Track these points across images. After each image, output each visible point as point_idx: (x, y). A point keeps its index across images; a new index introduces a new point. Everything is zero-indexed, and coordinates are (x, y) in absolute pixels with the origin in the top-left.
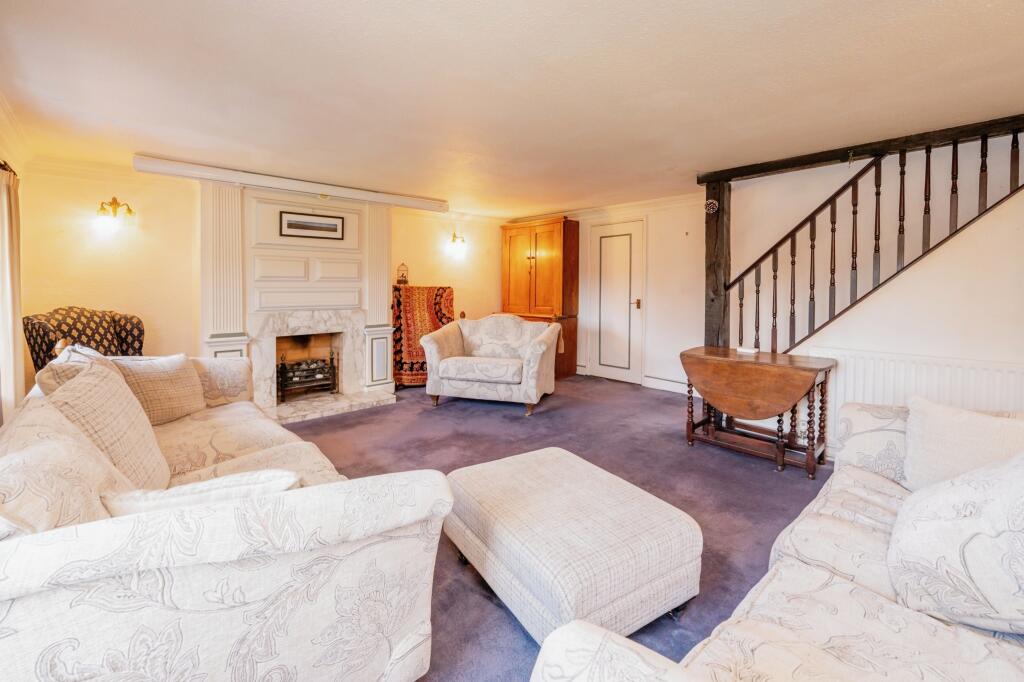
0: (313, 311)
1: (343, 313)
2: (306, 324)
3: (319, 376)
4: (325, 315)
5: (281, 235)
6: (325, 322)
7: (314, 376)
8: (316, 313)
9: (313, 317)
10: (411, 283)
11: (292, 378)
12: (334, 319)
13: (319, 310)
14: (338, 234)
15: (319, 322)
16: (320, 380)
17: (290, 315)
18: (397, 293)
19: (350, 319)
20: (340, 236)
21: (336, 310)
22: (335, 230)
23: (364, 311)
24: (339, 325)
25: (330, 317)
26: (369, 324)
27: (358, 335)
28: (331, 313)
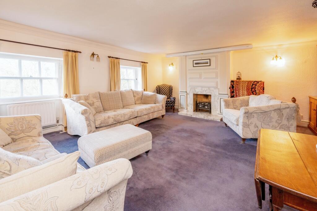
0: (202, 87)
1: (211, 89)
2: (200, 91)
3: (206, 107)
4: (205, 89)
5: (193, 67)
6: (206, 91)
7: (205, 107)
8: (203, 88)
9: (202, 89)
10: (242, 80)
11: (199, 106)
12: (208, 90)
13: (204, 87)
14: (209, 64)
15: (204, 91)
16: (206, 108)
17: (196, 88)
18: (232, 83)
19: (213, 91)
20: (209, 65)
21: (209, 88)
22: (208, 63)
23: (218, 89)
24: (209, 92)
25: (207, 90)
26: (220, 93)
27: (216, 97)
28: (207, 88)
